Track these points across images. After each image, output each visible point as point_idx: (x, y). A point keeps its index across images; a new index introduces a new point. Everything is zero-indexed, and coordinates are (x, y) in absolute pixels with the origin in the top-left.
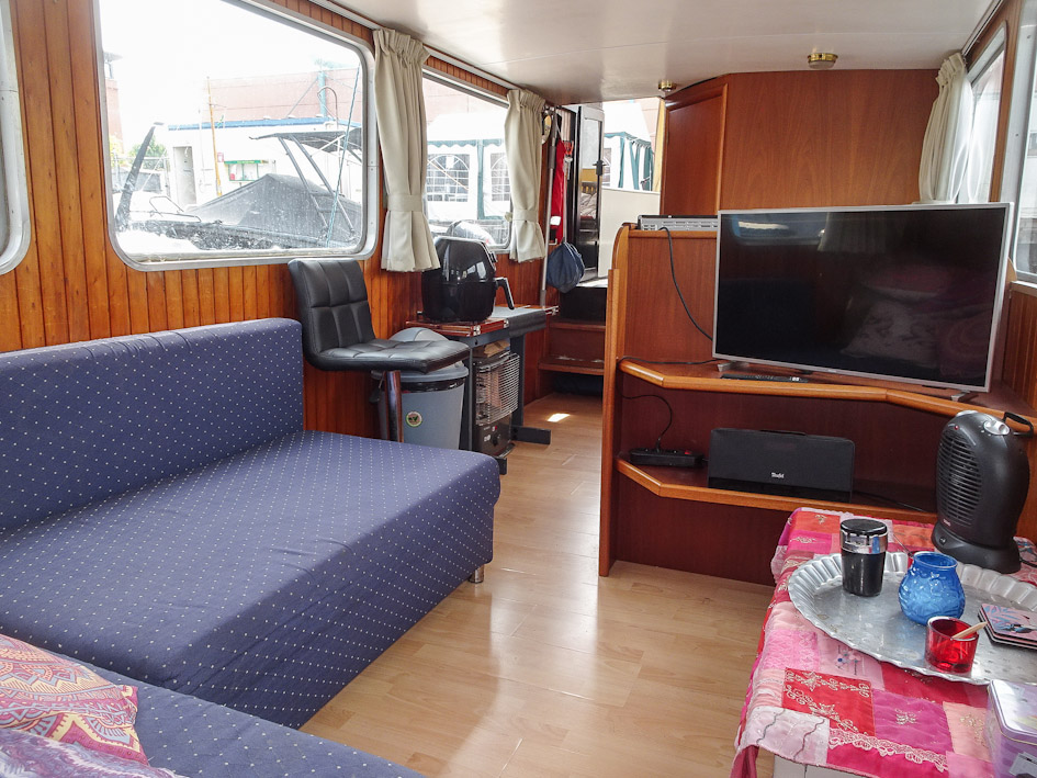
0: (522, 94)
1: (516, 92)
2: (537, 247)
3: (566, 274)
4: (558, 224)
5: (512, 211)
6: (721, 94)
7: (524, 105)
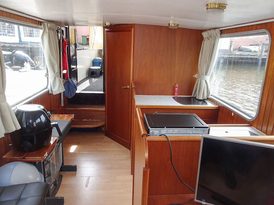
0: (49, 25)
1: (46, 24)
2: (61, 88)
3: (71, 92)
4: (66, 72)
5: (47, 72)
6: (131, 31)
7: (50, 29)
